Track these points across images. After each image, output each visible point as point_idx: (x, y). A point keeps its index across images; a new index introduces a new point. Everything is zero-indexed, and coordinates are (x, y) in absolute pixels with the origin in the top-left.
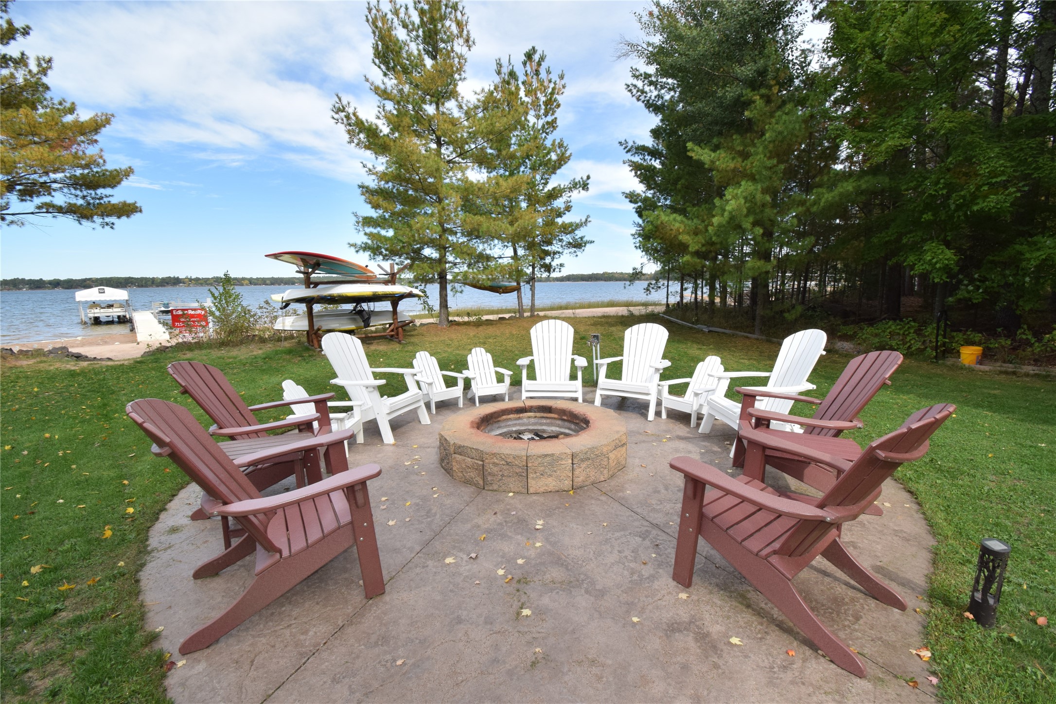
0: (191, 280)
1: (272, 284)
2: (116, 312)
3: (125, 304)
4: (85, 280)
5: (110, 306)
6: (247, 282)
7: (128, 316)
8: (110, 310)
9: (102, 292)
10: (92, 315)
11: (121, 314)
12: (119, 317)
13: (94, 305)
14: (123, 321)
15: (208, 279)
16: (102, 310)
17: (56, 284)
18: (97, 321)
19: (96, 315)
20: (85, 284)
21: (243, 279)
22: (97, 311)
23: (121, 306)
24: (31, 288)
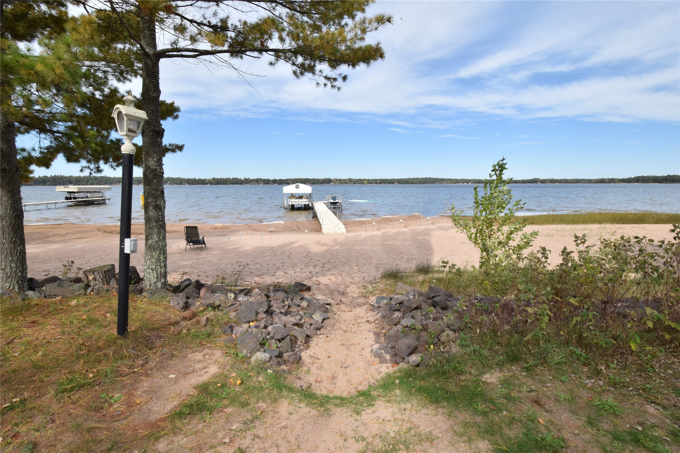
0: (337, 180)
1: (381, 183)
2: (304, 202)
3: (309, 196)
4: (287, 180)
5: (301, 197)
6: (366, 182)
7: (310, 205)
8: (301, 200)
9: (297, 187)
10: (290, 203)
11: (307, 203)
12: (305, 205)
13: (292, 196)
14: (307, 208)
15: (346, 180)
16: (297, 200)
17: (275, 182)
18: (293, 208)
19: (293, 203)
20: (287, 182)
21: (365, 180)
22: (293, 200)
23: (307, 198)
24: (264, 184)
